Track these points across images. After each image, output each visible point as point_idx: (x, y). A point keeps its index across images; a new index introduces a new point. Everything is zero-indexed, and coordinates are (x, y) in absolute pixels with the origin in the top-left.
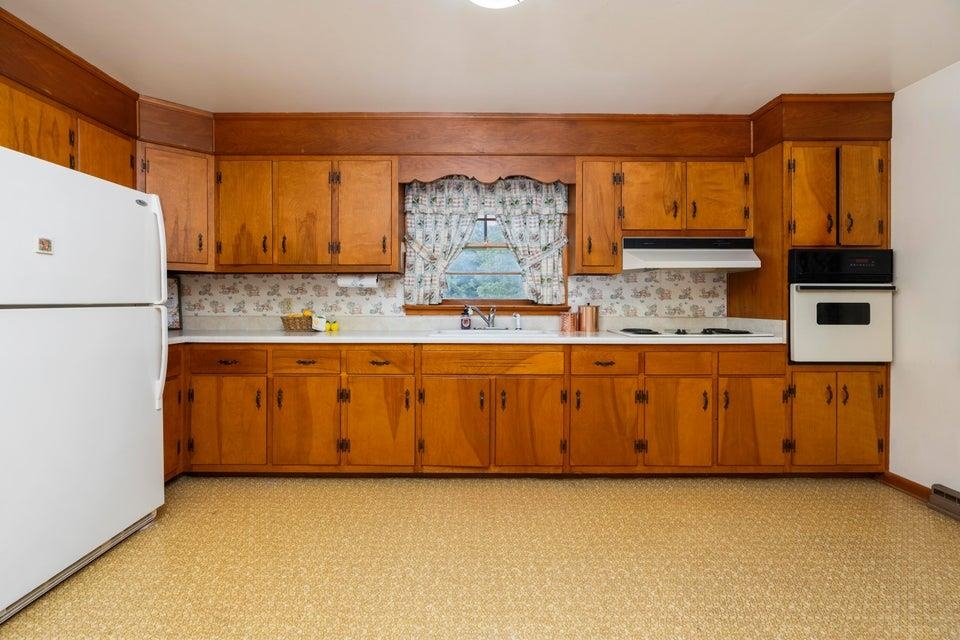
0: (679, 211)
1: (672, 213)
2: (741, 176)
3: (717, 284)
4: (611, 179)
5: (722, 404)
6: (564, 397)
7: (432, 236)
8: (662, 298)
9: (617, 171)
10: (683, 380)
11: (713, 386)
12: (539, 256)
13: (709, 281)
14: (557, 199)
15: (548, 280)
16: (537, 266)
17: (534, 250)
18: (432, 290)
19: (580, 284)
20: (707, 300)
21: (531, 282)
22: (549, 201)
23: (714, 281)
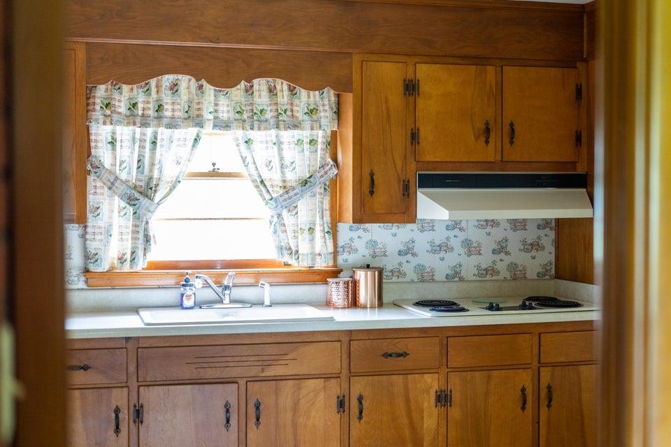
0: (492, 134)
1: (483, 139)
2: (572, 88)
3: (542, 233)
4: (401, 89)
5: (544, 403)
6: (341, 404)
9: (410, 76)
10: (496, 373)
11: (533, 380)
12: (296, 195)
13: (532, 228)
14: (321, 108)
15: (311, 230)
16: (293, 208)
17: (289, 185)
18: (133, 248)
19: (355, 234)
20: (529, 255)
21: (284, 234)
22: (311, 112)
23: (538, 228)
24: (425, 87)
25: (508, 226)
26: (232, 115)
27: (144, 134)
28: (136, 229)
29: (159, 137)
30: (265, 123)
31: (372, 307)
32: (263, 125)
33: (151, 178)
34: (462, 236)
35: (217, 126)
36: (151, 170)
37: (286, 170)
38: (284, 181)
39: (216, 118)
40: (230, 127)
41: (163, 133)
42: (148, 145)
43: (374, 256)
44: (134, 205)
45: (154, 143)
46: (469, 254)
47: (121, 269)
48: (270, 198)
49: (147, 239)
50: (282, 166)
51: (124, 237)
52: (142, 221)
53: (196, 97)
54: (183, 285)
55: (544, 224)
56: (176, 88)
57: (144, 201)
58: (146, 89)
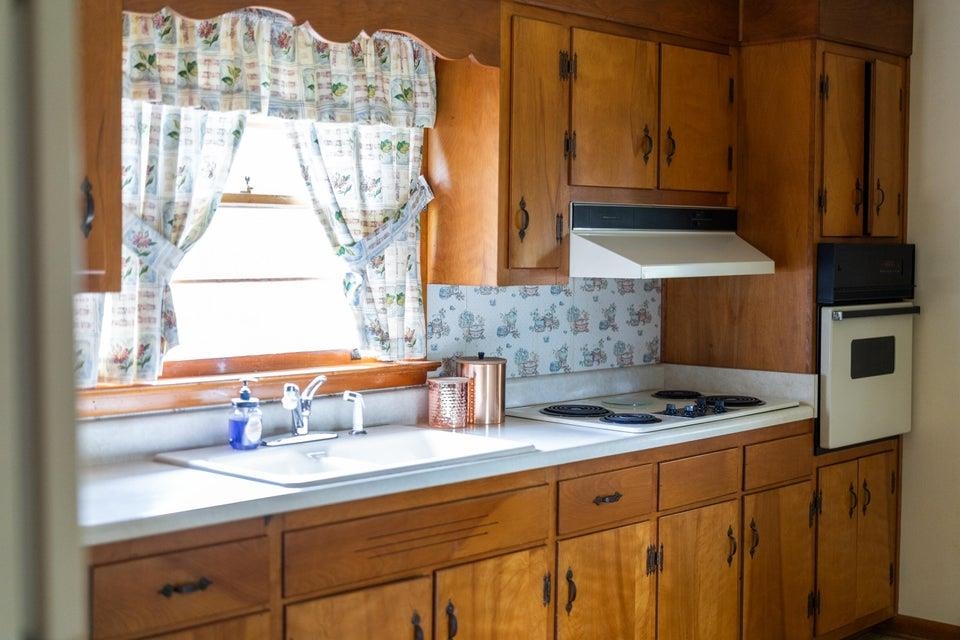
1: (642, 155)
2: (726, 84)
3: (648, 295)
4: (556, 68)
9: (565, 48)
10: (705, 511)
11: (737, 515)
12: (386, 236)
13: (639, 289)
14: (418, 89)
15: (400, 297)
16: (378, 261)
17: (371, 219)
18: (142, 338)
19: (446, 303)
20: (636, 329)
21: (371, 305)
22: (406, 94)
23: (645, 290)
24: (583, 67)
25: (615, 287)
26: (300, 91)
27: (156, 116)
28: (150, 301)
29: (183, 124)
30: (343, 110)
31: (493, 424)
32: (339, 114)
33: (170, 203)
34: (568, 302)
35: (275, 109)
36: (170, 188)
37: (366, 194)
38: (364, 213)
39: (275, 94)
40: (297, 112)
41: (191, 116)
42: (162, 137)
43: (469, 339)
44: (146, 254)
45: (174, 134)
46: (576, 331)
47: (121, 380)
48: (350, 241)
49: (169, 322)
50: (362, 187)
51: (129, 317)
52: (159, 286)
53: (245, 54)
54: (240, 405)
55: (650, 284)
56: (214, 32)
57: (163, 247)
58: (164, 29)
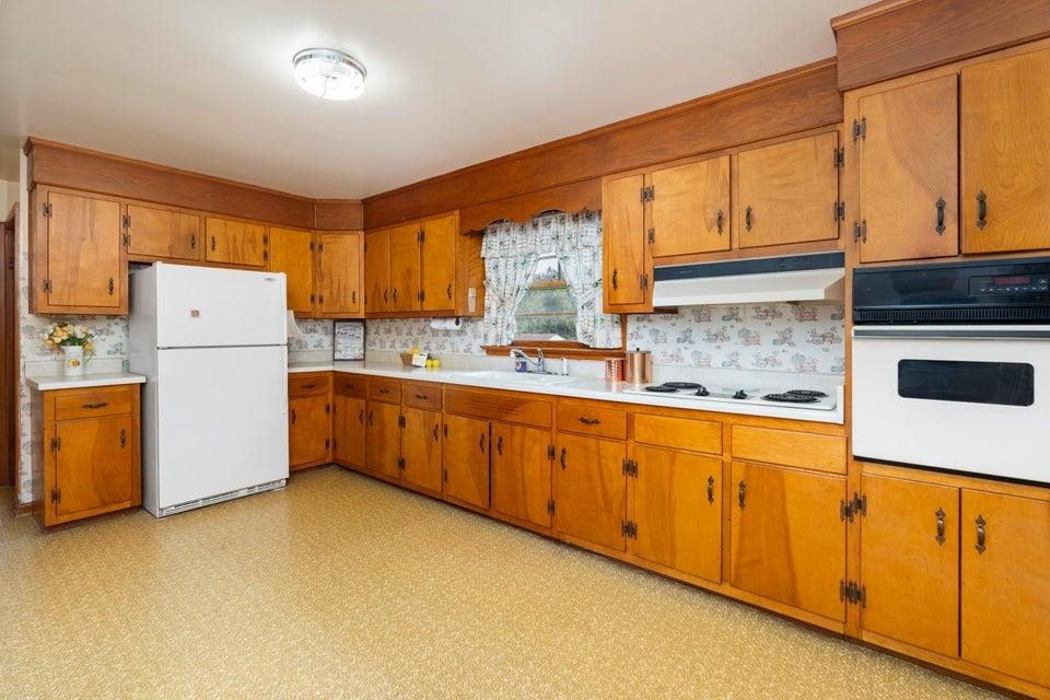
0: (726, 224)
1: (716, 228)
2: (829, 155)
4: (639, 196)
5: (736, 500)
6: (551, 453)
7: (503, 278)
8: (747, 343)
9: (647, 185)
10: (681, 456)
11: (723, 471)
12: (590, 293)
13: (823, 318)
15: (602, 320)
16: (589, 304)
19: (641, 324)
20: (820, 347)
24: (660, 191)
25: (791, 316)
34: (739, 326)
43: (656, 343)
